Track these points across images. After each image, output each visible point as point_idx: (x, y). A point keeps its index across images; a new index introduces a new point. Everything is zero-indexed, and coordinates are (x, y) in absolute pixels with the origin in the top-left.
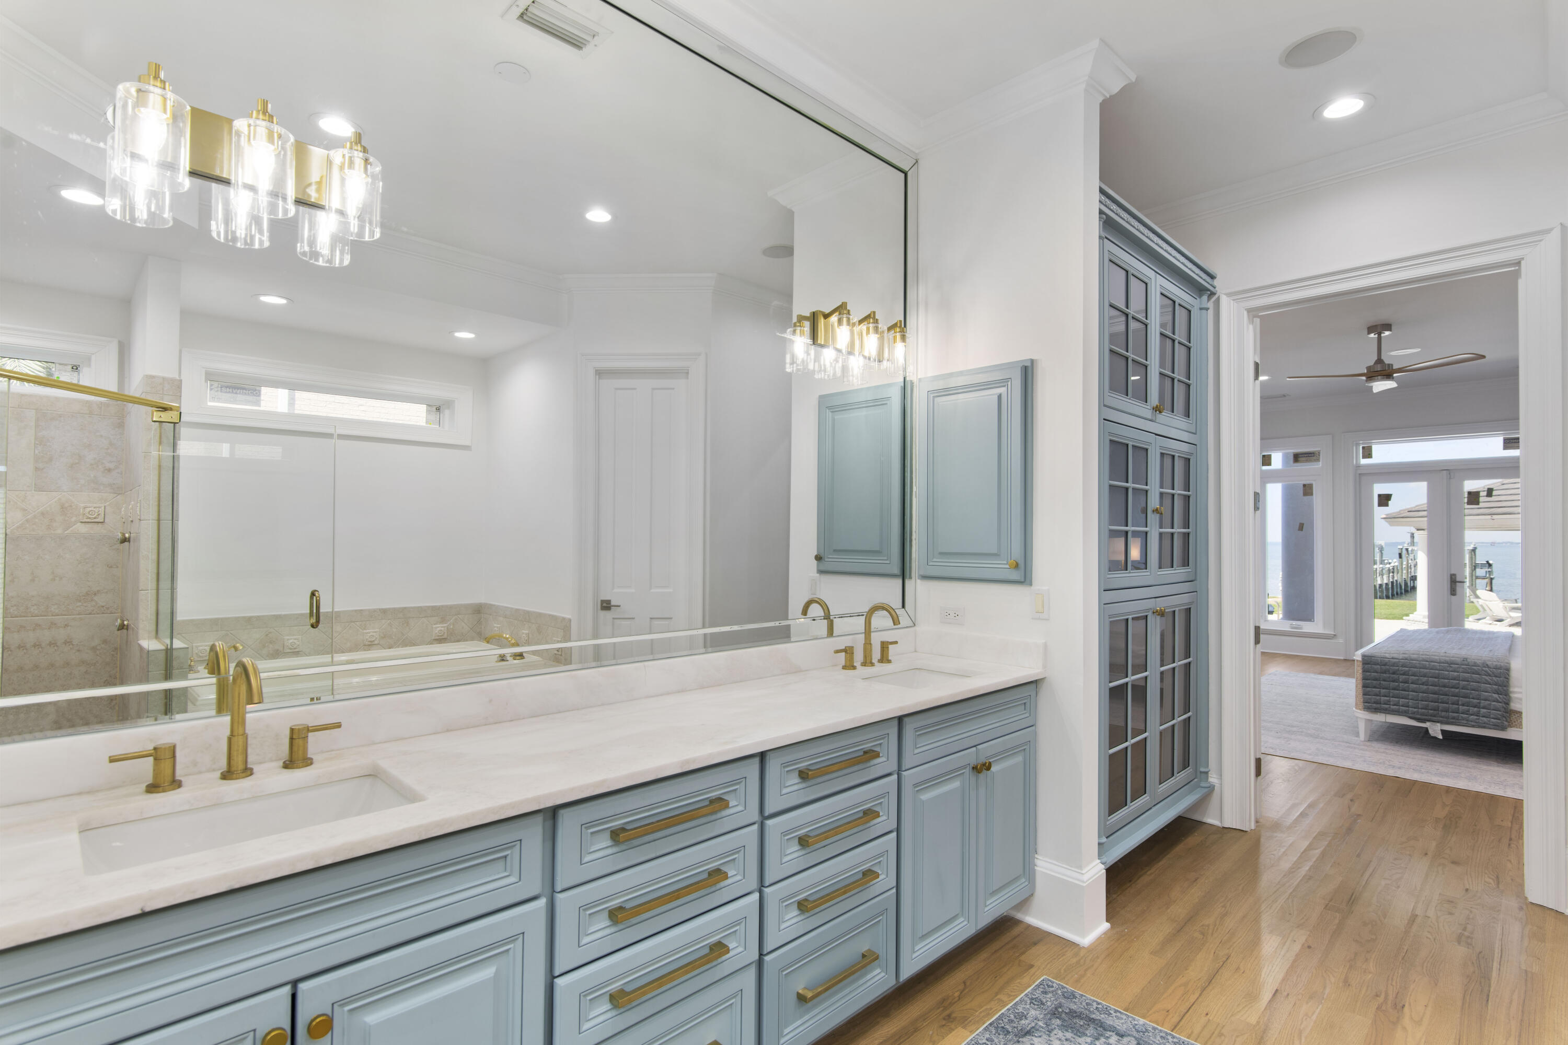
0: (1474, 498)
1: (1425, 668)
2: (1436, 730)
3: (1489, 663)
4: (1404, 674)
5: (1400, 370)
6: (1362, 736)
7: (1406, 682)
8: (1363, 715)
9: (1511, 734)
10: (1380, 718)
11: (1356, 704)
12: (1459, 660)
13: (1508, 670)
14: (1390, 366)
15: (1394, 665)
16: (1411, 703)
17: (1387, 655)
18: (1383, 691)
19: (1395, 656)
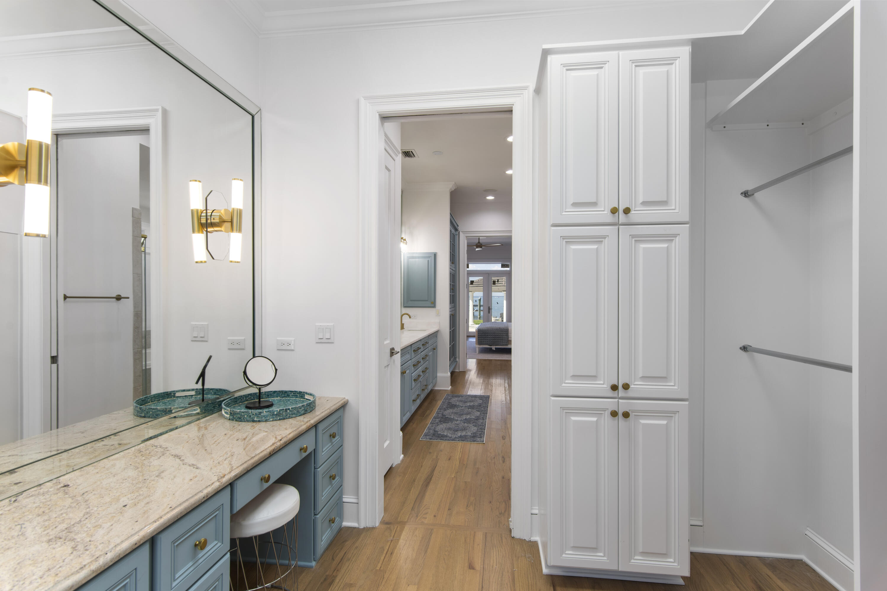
0: (494, 283)
1: (491, 331)
2: (494, 348)
3: (505, 328)
4: (487, 333)
5: (484, 246)
6: (477, 352)
7: (487, 335)
8: (478, 346)
9: (509, 347)
10: (482, 346)
11: (476, 343)
12: (498, 328)
13: (508, 330)
14: (482, 244)
15: (485, 331)
16: (489, 341)
17: (484, 329)
18: (483, 339)
19: (485, 329)
